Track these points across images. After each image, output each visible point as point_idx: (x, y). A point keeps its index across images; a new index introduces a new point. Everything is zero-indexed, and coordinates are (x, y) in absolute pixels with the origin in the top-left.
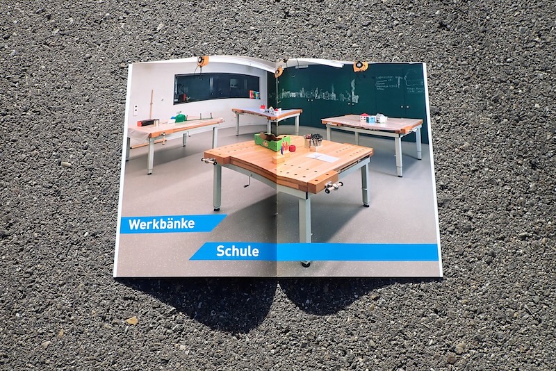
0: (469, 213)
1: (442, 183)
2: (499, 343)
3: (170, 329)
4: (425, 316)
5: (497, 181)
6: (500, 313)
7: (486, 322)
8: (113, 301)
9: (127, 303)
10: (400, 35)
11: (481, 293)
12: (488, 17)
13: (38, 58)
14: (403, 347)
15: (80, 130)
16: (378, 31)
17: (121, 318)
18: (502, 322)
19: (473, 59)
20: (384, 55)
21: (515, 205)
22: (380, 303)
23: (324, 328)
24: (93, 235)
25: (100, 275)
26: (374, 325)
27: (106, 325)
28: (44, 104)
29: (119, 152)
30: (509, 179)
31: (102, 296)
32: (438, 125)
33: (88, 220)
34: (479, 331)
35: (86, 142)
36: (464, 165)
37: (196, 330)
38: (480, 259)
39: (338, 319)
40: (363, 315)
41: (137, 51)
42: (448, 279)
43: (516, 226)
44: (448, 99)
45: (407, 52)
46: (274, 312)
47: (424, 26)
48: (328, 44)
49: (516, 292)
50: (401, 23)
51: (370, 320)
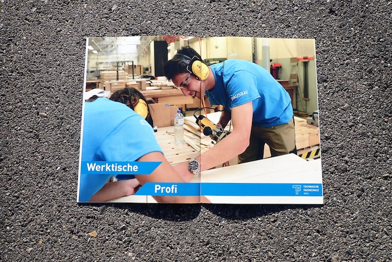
0: (346, 158)
1: (327, 135)
2: (364, 256)
3: (121, 240)
4: (310, 235)
5: (368, 134)
6: (365, 234)
7: (355, 241)
8: (79, 219)
9: (89, 220)
10: (299, 18)
11: (352, 219)
12: (367, 6)
13: (20, 31)
15: (53, 88)
16: (282, 14)
17: (85, 232)
18: (367, 241)
19: (354, 38)
20: (286, 34)
21: (381, 153)
22: (277, 225)
23: (235, 242)
24: (64, 169)
25: (69, 200)
26: (272, 241)
27: (74, 236)
28: (25, 67)
30: (377, 133)
31: (70, 215)
32: (325, 90)
33: (60, 158)
34: (349, 247)
35: (57, 97)
36: (344, 122)
37: (140, 242)
38: (352, 193)
39: (246, 236)
40: (264, 234)
41: (97, 27)
42: (328, 208)
43: (380, 169)
44: (334, 70)
45: (304, 32)
47: (318, 11)
48: (243, 24)
49: (378, 218)
50: (300, 8)
51: (269, 237)
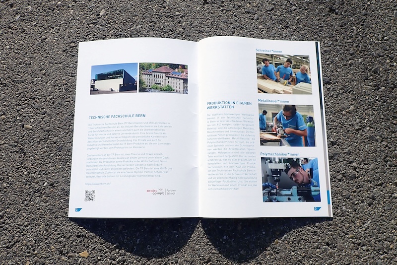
0: (354, 164)
1: (332, 140)
3: (114, 260)
4: (319, 248)
5: (376, 138)
6: (379, 245)
7: (368, 253)
8: (69, 238)
9: (80, 239)
10: (297, 18)
11: (364, 229)
12: (369, 3)
13: (3, 39)
15: (39, 99)
16: (279, 15)
17: (75, 252)
18: (380, 252)
20: (284, 35)
21: (391, 157)
22: (283, 238)
23: (238, 258)
24: (51, 185)
25: (57, 218)
26: (278, 256)
27: (63, 258)
28: (9, 77)
29: (71, 116)
30: (386, 136)
31: (59, 234)
32: (328, 92)
33: (47, 173)
34: (362, 260)
35: (44, 108)
36: (350, 125)
37: (135, 261)
38: (363, 202)
39: (250, 252)
40: (269, 248)
41: (84, 33)
42: (337, 218)
43: (391, 174)
44: (337, 71)
45: (303, 32)
47: (317, 11)
48: (239, 26)
49: (392, 228)
50: (298, 8)
51: (275, 252)
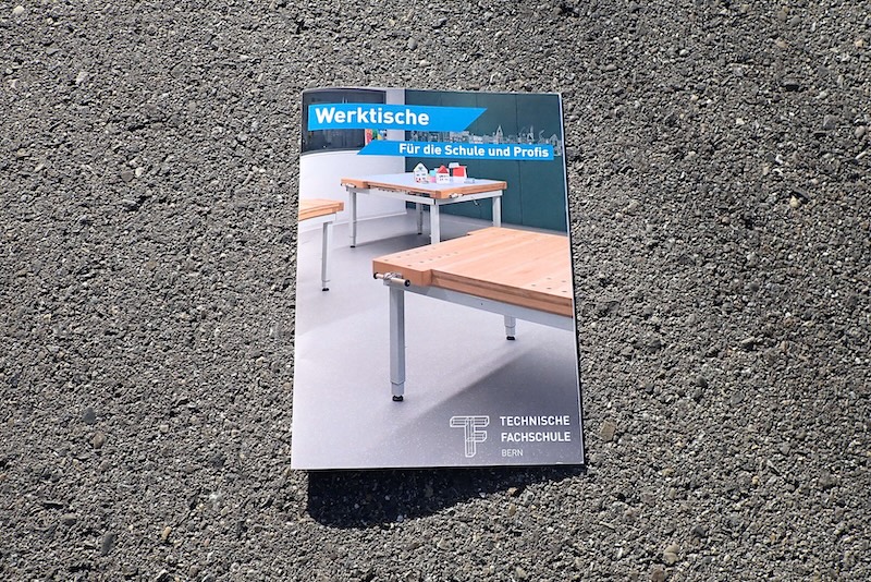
14: (575, 569)
46: (343, 548)
